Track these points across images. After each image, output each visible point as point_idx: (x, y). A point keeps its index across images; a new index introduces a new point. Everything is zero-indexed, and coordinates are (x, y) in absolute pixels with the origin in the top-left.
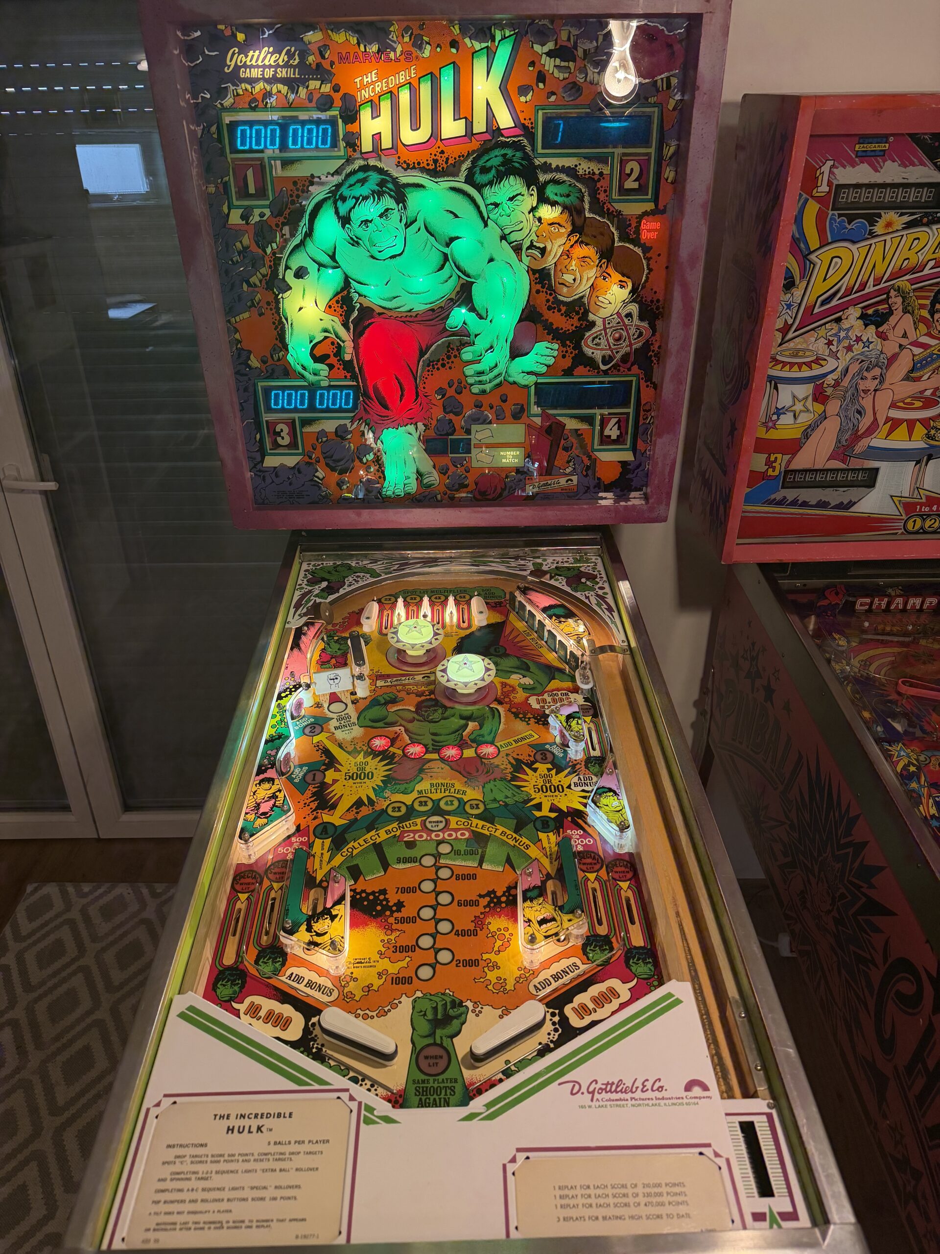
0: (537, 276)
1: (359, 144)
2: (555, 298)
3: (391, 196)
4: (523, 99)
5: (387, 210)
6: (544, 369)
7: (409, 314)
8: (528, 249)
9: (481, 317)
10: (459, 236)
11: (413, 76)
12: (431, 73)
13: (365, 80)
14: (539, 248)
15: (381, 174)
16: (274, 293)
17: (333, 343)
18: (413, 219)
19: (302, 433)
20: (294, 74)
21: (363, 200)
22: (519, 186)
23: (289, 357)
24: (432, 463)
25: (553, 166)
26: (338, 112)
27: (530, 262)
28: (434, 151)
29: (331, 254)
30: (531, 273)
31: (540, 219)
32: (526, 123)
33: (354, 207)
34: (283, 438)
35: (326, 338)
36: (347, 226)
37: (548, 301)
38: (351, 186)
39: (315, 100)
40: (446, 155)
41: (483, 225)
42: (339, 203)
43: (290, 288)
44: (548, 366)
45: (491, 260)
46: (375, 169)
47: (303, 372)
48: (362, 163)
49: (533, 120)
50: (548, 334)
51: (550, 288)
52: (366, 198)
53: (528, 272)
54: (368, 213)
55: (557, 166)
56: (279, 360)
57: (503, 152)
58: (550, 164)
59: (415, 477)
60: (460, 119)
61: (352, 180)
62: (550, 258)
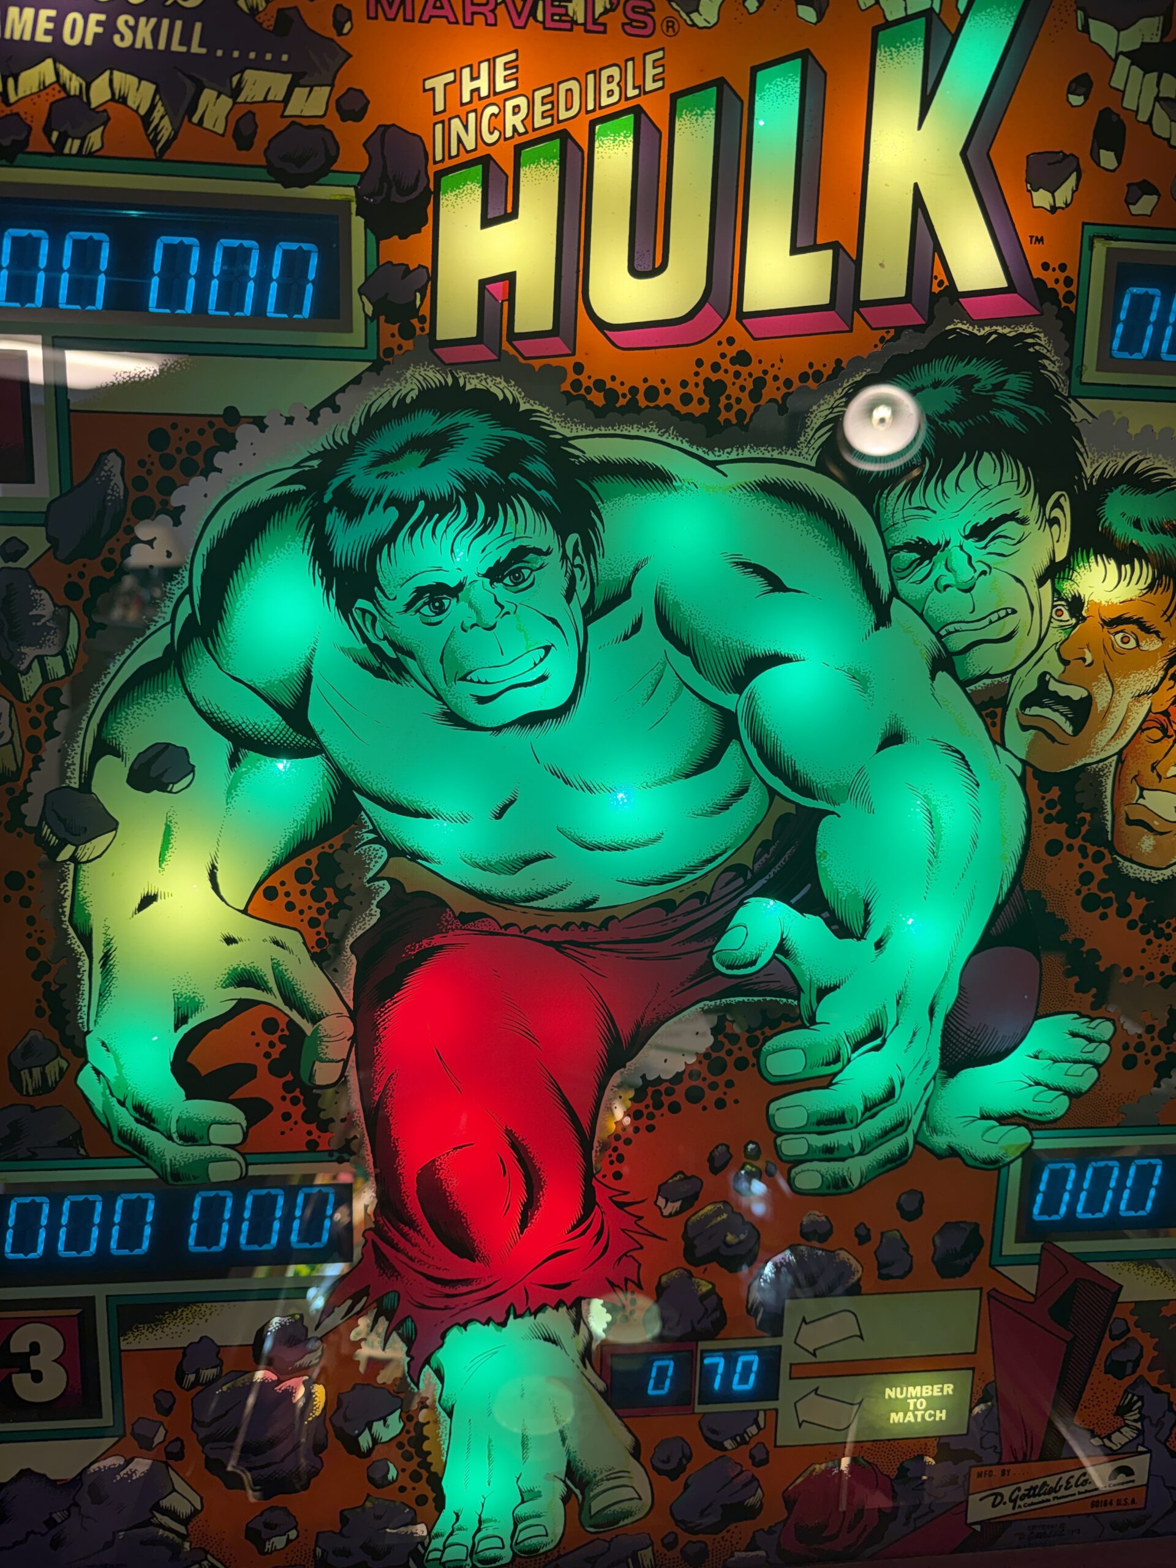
0: (1055, 793)
1: (425, 311)
2: (1113, 870)
3: (538, 505)
4: (1042, 198)
5: (519, 554)
6: (1060, 1106)
7: (578, 918)
8: (1027, 702)
9: (841, 929)
10: (784, 651)
11: (650, 86)
12: (720, 84)
13: (468, 86)
14: (1067, 701)
15: (504, 425)
16: (41, 841)
17: (270, 1025)
18: (617, 588)
19: (116, 1355)
20: (186, 40)
21: (428, 513)
22: (1010, 489)
23: (86, 1080)
24: (628, 1440)
25: (1134, 429)
26: (351, 192)
27: (1032, 745)
28: (709, 352)
29: (286, 700)
30: (1032, 783)
31: (1076, 605)
32: (1048, 277)
33: (390, 538)
34: (37, 1377)
35: (243, 1005)
36: (361, 603)
37: (1086, 879)
38: (385, 458)
39: (261, 142)
40: (756, 369)
41: (871, 618)
42: (334, 521)
43: (112, 825)
44: (1073, 1095)
45: (893, 738)
46: (483, 402)
47: (142, 1132)
48: (434, 377)
49: (1071, 271)
50: (1080, 988)
51: (1097, 834)
52: (439, 507)
53: (1022, 780)
54: (444, 560)
55: (1148, 429)
56: (44, 1088)
57: (961, 370)
58: (1125, 422)
59: (560, 1489)
60: (815, 247)
61: (391, 438)
62: (1103, 737)
